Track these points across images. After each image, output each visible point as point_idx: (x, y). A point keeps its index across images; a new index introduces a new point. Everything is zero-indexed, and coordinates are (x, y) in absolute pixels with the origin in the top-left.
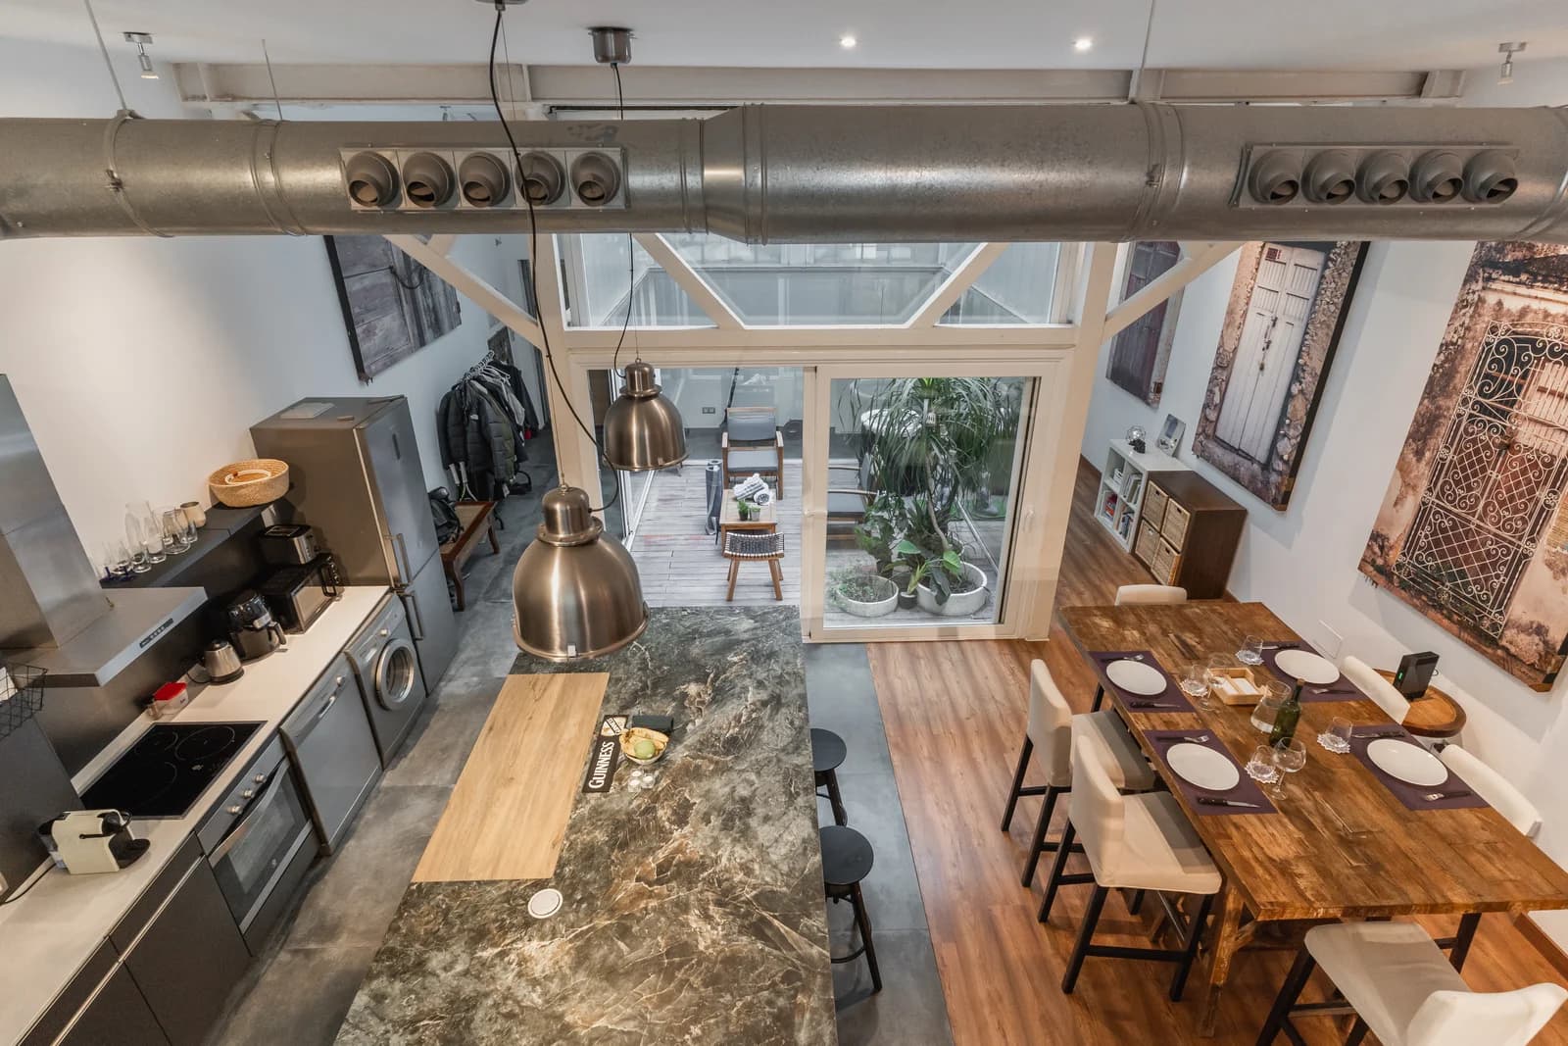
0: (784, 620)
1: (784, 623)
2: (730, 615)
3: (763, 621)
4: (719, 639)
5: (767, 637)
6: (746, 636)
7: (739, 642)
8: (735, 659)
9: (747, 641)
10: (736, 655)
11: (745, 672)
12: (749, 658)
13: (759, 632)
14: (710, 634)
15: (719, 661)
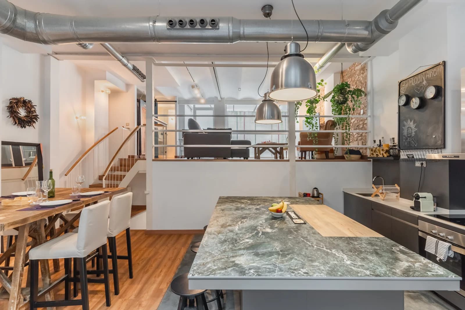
0: (208, 263)
1: (209, 260)
2: (259, 268)
3: (226, 262)
4: (261, 251)
5: (224, 251)
6: (242, 252)
7: (247, 248)
8: (247, 240)
9: (240, 249)
10: (248, 242)
11: (241, 235)
12: (238, 241)
13: (231, 255)
14: (271, 254)
15: (257, 240)
